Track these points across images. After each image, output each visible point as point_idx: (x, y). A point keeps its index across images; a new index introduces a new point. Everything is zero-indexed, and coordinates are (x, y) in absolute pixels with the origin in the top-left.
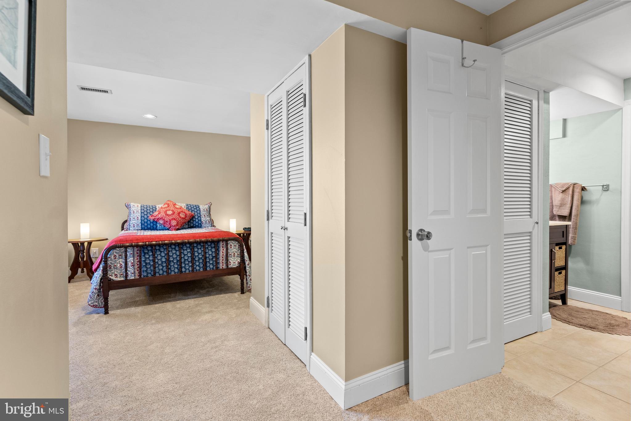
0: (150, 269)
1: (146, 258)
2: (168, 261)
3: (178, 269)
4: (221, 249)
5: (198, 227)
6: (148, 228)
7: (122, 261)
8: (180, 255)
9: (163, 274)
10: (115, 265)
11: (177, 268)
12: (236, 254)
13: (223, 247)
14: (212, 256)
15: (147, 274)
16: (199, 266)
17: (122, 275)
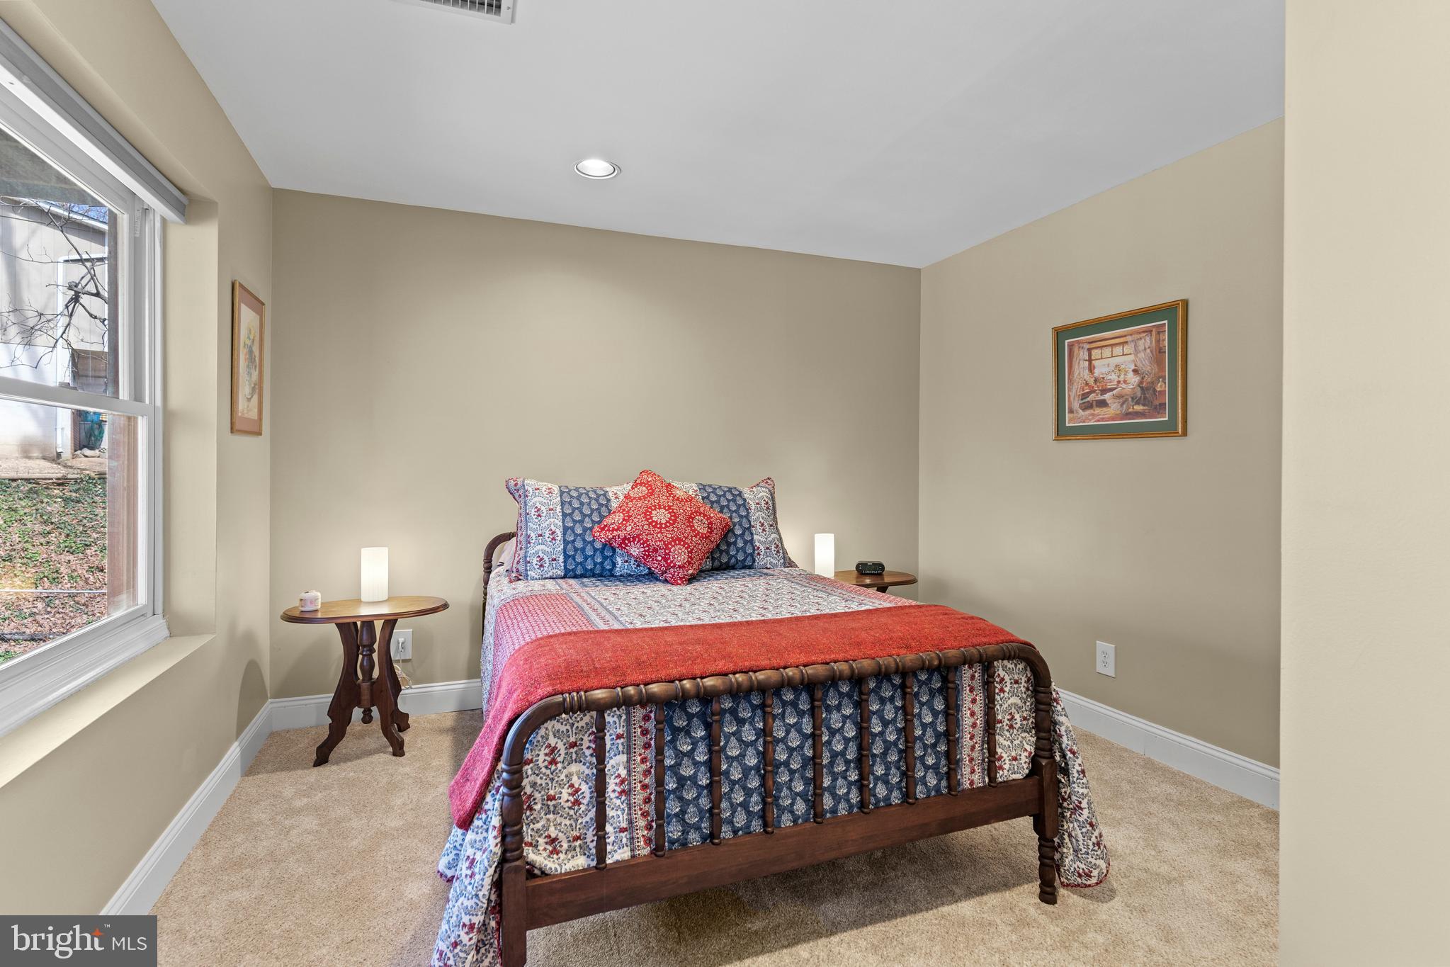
0: (697, 805)
1: (680, 755)
2: (768, 766)
3: (806, 801)
4: (967, 696)
5: (744, 567)
6: (586, 570)
7: (578, 773)
8: (815, 736)
9: (748, 825)
10: (552, 792)
11: (803, 795)
12: (1017, 716)
13: (972, 690)
14: (935, 730)
15: (683, 832)
16: (886, 782)
17: (577, 838)
